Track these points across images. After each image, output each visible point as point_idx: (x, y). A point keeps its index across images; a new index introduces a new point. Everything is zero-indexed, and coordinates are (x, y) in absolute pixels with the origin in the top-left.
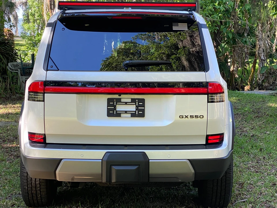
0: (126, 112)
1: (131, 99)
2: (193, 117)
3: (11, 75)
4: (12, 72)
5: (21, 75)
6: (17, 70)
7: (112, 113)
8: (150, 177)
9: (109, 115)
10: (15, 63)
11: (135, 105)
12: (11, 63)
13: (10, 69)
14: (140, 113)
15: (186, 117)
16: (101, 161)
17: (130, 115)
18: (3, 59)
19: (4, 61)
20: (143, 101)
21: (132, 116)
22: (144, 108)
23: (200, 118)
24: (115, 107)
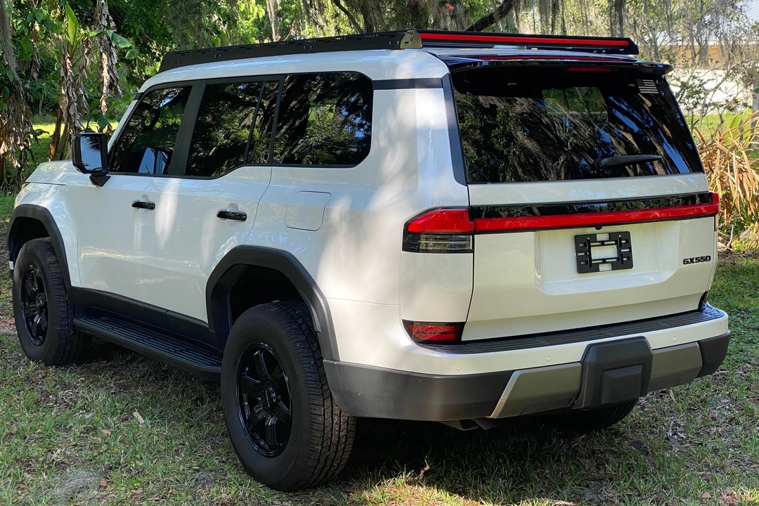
0: (605, 261)
1: (609, 233)
2: (700, 261)
7: (586, 264)
9: (581, 270)
11: (616, 246)
15: (692, 261)
16: (580, 364)
17: (610, 267)
20: (627, 235)
21: (613, 269)
22: (630, 250)
23: (707, 260)
24: (589, 252)
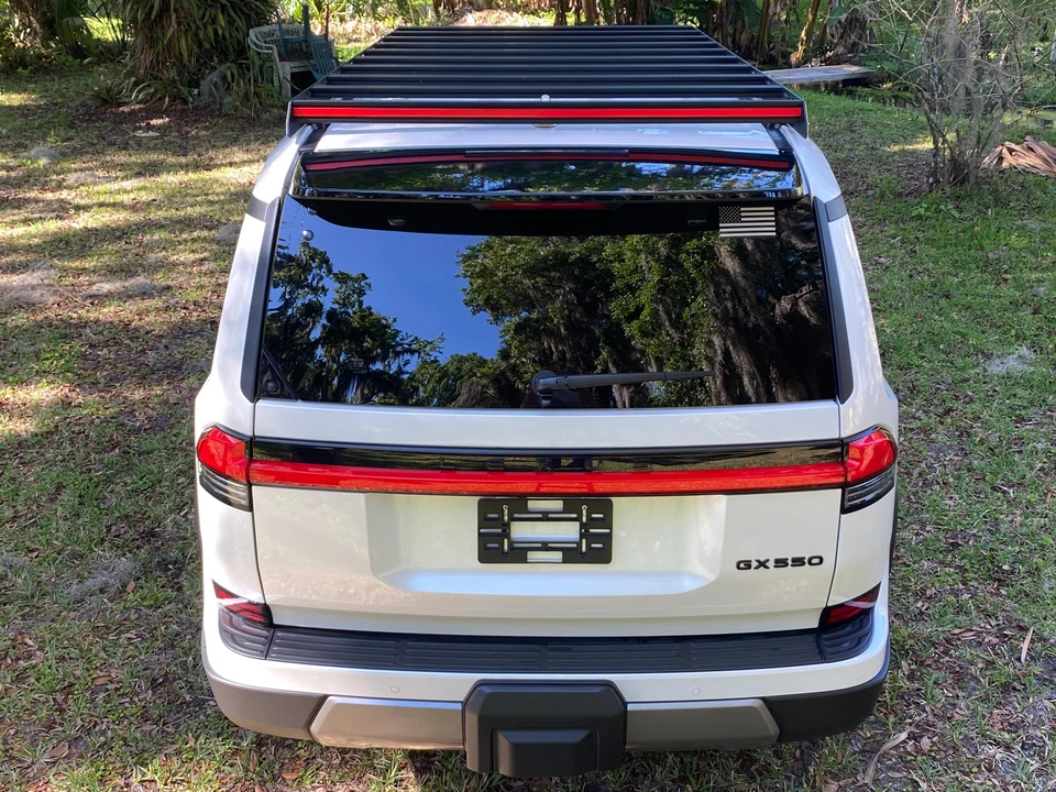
0: (545, 546)
1: (564, 500)
2: (787, 565)
3: (258, 63)
4: (259, 53)
5: (282, 59)
6: (271, 49)
7: (496, 548)
8: (628, 740)
10: (265, 29)
11: (578, 523)
12: (256, 29)
13: (255, 44)
14: (594, 549)
15: (762, 564)
16: (459, 706)
17: (558, 555)
18: (237, 19)
19: (239, 22)
21: (566, 560)
22: (608, 531)
23: (810, 564)
24: (506, 527)
